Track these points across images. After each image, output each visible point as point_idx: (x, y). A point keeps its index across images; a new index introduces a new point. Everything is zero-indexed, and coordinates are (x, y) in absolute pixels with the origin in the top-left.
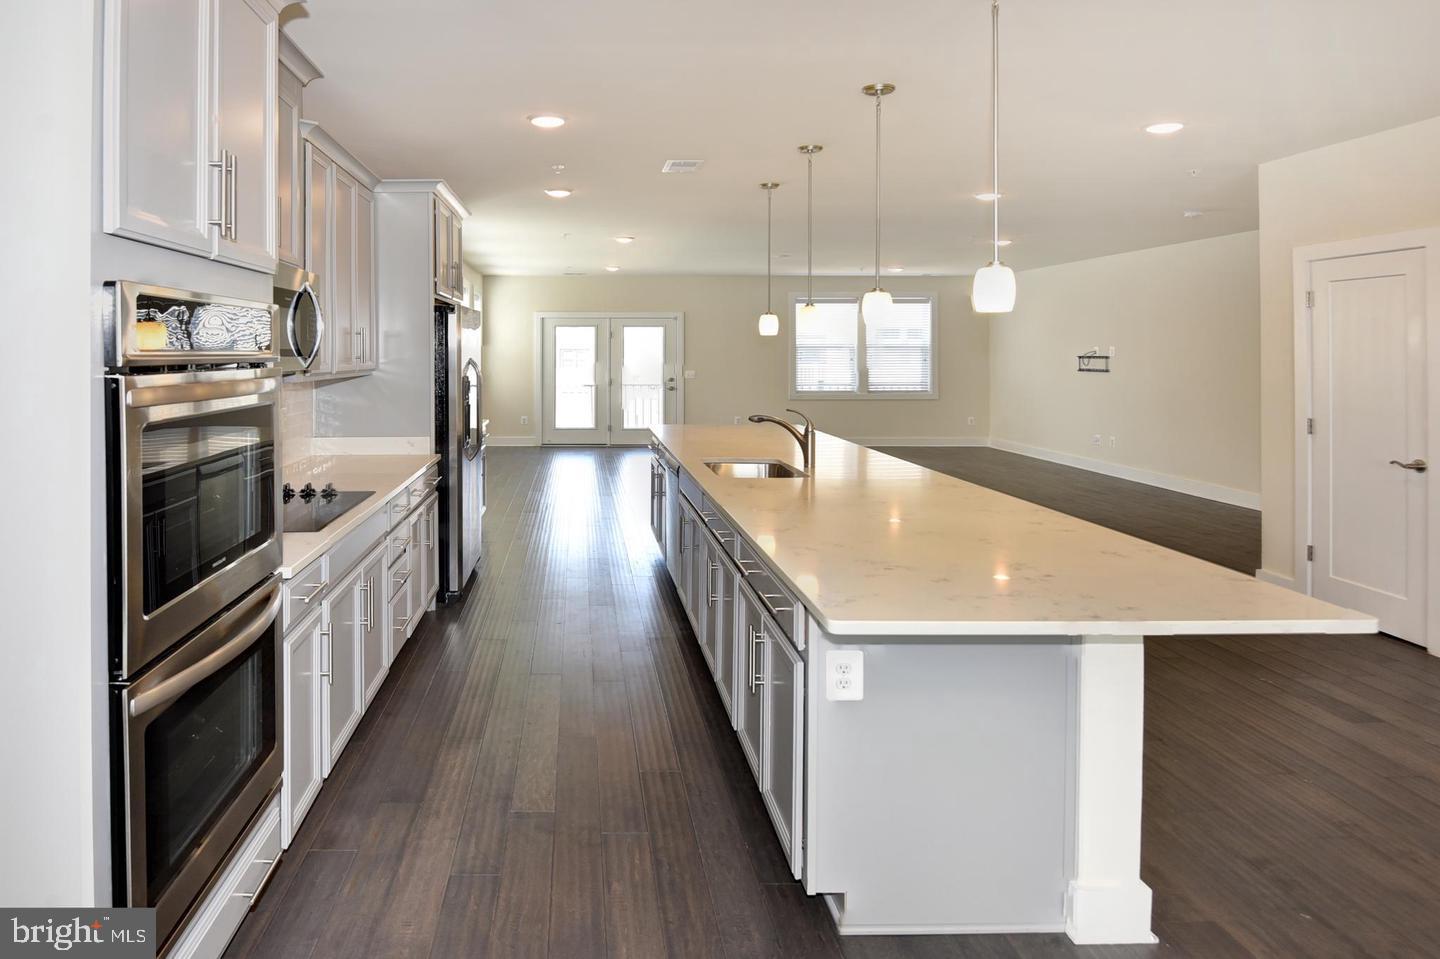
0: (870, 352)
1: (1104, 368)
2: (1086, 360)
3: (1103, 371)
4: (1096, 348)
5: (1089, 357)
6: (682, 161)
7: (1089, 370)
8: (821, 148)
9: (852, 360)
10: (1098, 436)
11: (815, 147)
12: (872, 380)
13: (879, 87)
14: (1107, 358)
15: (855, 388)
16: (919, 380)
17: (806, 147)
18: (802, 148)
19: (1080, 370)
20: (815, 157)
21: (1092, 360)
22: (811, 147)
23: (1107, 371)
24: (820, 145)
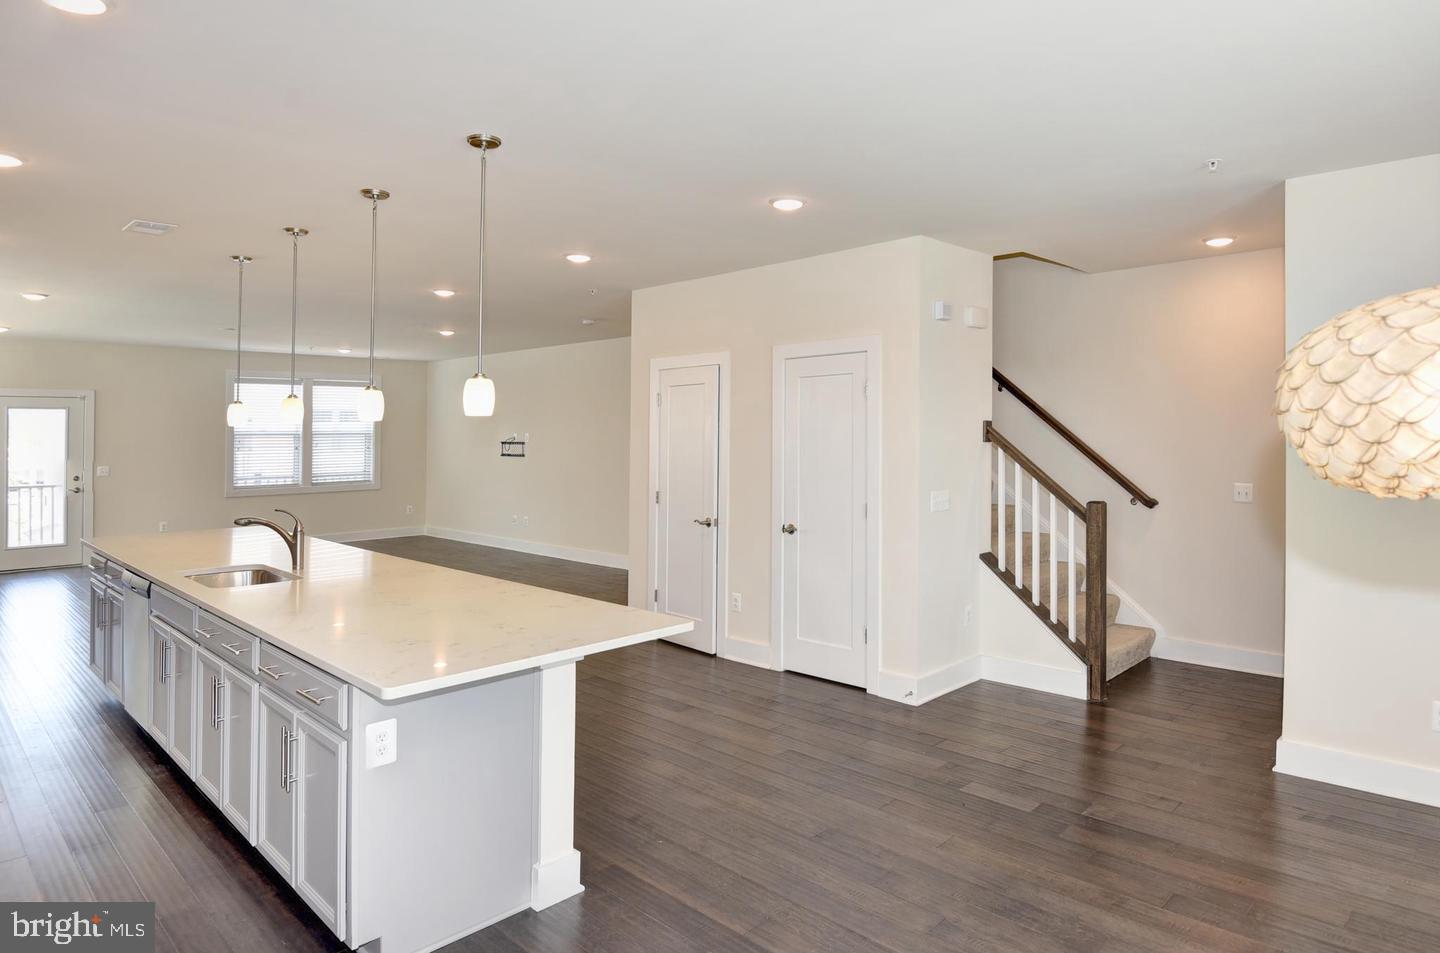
0: (316, 440)
1: (521, 453)
2: (507, 446)
3: (520, 456)
4: (515, 435)
5: (510, 443)
6: (152, 224)
7: (509, 455)
8: (306, 232)
9: (296, 448)
10: (515, 517)
11: (301, 231)
12: (315, 471)
13: (376, 192)
14: (523, 443)
15: (300, 480)
16: (361, 469)
17: (292, 230)
18: (288, 230)
19: (503, 455)
20: (301, 239)
21: (512, 446)
22: (296, 230)
23: (523, 455)
24: (307, 229)
